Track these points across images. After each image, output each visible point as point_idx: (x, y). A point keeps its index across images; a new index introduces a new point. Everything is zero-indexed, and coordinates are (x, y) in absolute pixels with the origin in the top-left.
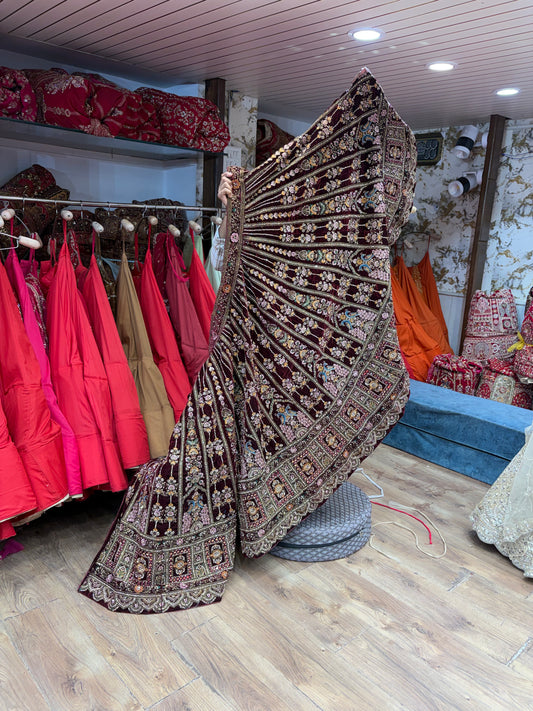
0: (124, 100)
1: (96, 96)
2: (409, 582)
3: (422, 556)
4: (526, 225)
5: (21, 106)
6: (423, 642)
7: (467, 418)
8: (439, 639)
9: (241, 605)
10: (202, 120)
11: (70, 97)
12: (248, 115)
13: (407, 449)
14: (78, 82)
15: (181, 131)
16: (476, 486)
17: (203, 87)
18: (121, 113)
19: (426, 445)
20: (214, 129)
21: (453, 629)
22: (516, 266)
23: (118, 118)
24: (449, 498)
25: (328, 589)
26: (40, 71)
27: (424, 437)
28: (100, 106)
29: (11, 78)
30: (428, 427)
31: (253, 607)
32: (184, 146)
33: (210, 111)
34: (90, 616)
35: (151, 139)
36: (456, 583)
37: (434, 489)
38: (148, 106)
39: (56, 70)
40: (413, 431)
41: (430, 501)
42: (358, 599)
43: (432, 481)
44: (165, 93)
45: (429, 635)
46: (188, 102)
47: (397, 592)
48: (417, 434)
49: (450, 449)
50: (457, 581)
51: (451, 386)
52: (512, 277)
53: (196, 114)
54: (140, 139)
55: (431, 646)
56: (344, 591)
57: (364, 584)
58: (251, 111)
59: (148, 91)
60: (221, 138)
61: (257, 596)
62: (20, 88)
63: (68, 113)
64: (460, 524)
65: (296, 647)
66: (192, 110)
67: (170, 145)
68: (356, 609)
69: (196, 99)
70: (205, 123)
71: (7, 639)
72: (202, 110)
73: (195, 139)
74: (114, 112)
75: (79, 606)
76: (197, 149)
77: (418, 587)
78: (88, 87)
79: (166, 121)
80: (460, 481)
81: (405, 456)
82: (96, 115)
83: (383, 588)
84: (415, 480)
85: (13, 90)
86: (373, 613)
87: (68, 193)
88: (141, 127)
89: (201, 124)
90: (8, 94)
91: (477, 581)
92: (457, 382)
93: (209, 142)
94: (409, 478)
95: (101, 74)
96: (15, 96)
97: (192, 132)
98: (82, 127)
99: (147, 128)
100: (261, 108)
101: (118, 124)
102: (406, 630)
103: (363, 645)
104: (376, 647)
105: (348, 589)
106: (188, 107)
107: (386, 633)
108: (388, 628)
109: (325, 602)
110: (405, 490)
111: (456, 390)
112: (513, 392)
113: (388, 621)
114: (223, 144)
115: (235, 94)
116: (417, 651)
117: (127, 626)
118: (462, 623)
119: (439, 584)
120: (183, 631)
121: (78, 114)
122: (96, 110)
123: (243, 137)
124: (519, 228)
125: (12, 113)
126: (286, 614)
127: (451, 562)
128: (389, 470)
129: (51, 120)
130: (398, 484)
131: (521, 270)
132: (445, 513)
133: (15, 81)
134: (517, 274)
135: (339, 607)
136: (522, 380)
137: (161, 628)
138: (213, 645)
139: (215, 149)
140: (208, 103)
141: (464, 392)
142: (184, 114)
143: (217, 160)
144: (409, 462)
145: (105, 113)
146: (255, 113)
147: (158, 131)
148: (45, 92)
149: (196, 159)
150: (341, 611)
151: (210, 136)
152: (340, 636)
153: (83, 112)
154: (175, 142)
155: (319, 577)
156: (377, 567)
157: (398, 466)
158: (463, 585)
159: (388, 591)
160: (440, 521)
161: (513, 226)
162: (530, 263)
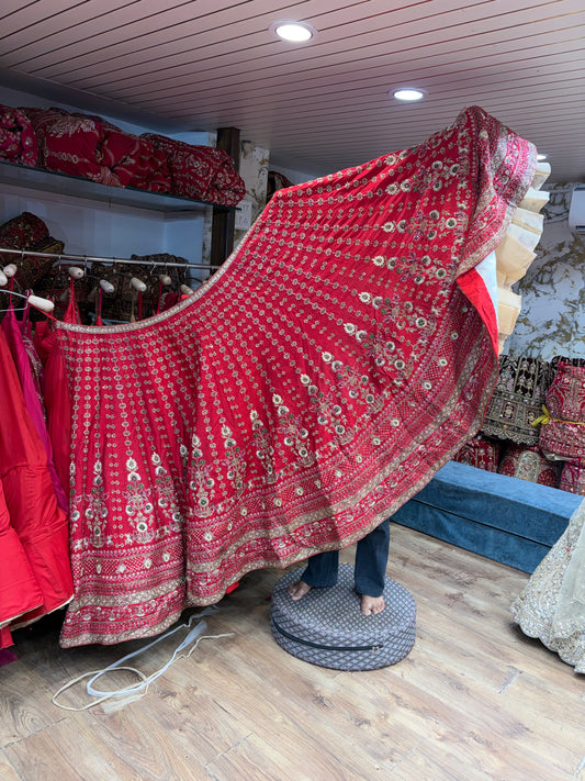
0: (137, 148)
1: (106, 142)
2: (458, 686)
3: (465, 654)
4: (545, 294)
5: (22, 148)
6: (482, 753)
7: (497, 498)
8: (497, 749)
9: (278, 719)
10: (217, 171)
11: (79, 142)
12: (259, 167)
13: (430, 532)
14: (88, 126)
15: (192, 182)
16: (509, 573)
17: (216, 136)
18: (133, 161)
19: (450, 527)
20: (229, 181)
21: (511, 737)
22: (534, 336)
23: (130, 167)
24: (481, 586)
25: (371, 696)
26: (39, 110)
27: (448, 518)
28: (111, 154)
29: (11, 117)
30: (453, 508)
31: (292, 720)
32: (196, 198)
33: (226, 162)
34: (106, 737)
35: (161, 190)
36: (506, 684)
37: (465, 576)
38: (158, 154)
39: (57, 110)
40: (436, 512)
41: (461, 590)
42: (406, 706)
43: (461, 567)
44: (174, 141)
45: (488, 744)
46: (200, 152)
47: (445, 697)
48: (440, 515)
49: (478, 531)
50: (507, 682)
51: (473, 463)
52: (531, 347)
53: (211, 165)
54: (150, 189)
55: (491, 756)
56: (389, 697)
57: (409, 689)
58: (262, 163)
59: (155, 138)
60: (236, 192)
61: (295, 707)
62: (21, 129)
63: (75, 159)
64: (499, 615)
65: (347, 767)
66: (208, 161)
67: (180, 196)
68: (403, 717)
69: (208, 148)
70: (220, 175)
71: (10, 771)
72: (218, 161)
73: (208, 192)
74: (125, 160)
75: (91, 726)
76: (209, 203)
77: (468, 689)
78: (99, 132)
79: (176, 171)
80: (489, 567)
81: (428, 540)
82: (106, 163)
83: (431, 693)
84: (443, 567)
85: (13, 130)
86: (424, 721)
87: (63, 245)
88: (150, 177)
89: (216, 176)
90: (8, 136)
91: (528, 681)
92: (480, 458)
93: (223, 196)
94: (436, 565)
95: (105, 118)
96: (16, 137)
97: (206, 184)
98: (90, 175)
99: (157, 177)
100: (272, 160)
101: (130, 173)
102: (462, 741)
103: (420, 761)
104: (435, 763)
105: (393, 695)
106: (202, 157)
107: (441, 745)
108: (443, 739)
109: (370, 712)
110: (434, 578)
111: (479, 467)
112: (538, 470)
113: (443, 731)
114: (238, 198)
115: (247, 146)
116: (478, 763)
117: (152, 749)
118: (519, 729)
119: (489, 686)
120: (217, 752)
121: (86, 160)
122: (107, 156)
123: (253, 191)
124: (538, 296)
125: (10, 157)
126: (329, 727)
127: (496, 659)
128: (414, 555)
129: (54, 166)
130: (424, 571)
131: (540, 340)
132: (481, 604)
133: (16, 121)
134: (536, 344)
135: (386, 716)
136: (548, 456)
137: (191, 750)
138: (254, 768)
139: (229, 203)
140: (223, 154)
141: (486, 469)
142: (197, 164)
143: (229, 215)
144: (434, 546)
145: (116, 161)
146: (267, 164)
147: (168, 181)
148: (47, 134)
149: (204, 212)
150: (389, 721)
151: (224, 188)
152: (393, 750)
153: (93, 160)
154: (187, 194)
155: (358, 682)
156: (420, 669)
157: (422, 551)
158: (514, 686)
159: (436, 696)
160: (477, 612)
161: (532, 294)
162: (549, 332)
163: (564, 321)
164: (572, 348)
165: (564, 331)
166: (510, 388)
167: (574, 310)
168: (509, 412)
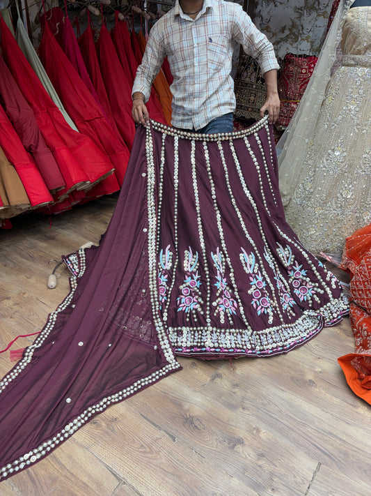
4: (281, 3)
136: (278, 127)
137: (17, 328)
161: (272, 5)
162: (283, 36)
163: (294, 26)
164: (299, 47)
165: (294, 34)
166: (254, 80)
167: (301, 15)
168: (252, 98)
